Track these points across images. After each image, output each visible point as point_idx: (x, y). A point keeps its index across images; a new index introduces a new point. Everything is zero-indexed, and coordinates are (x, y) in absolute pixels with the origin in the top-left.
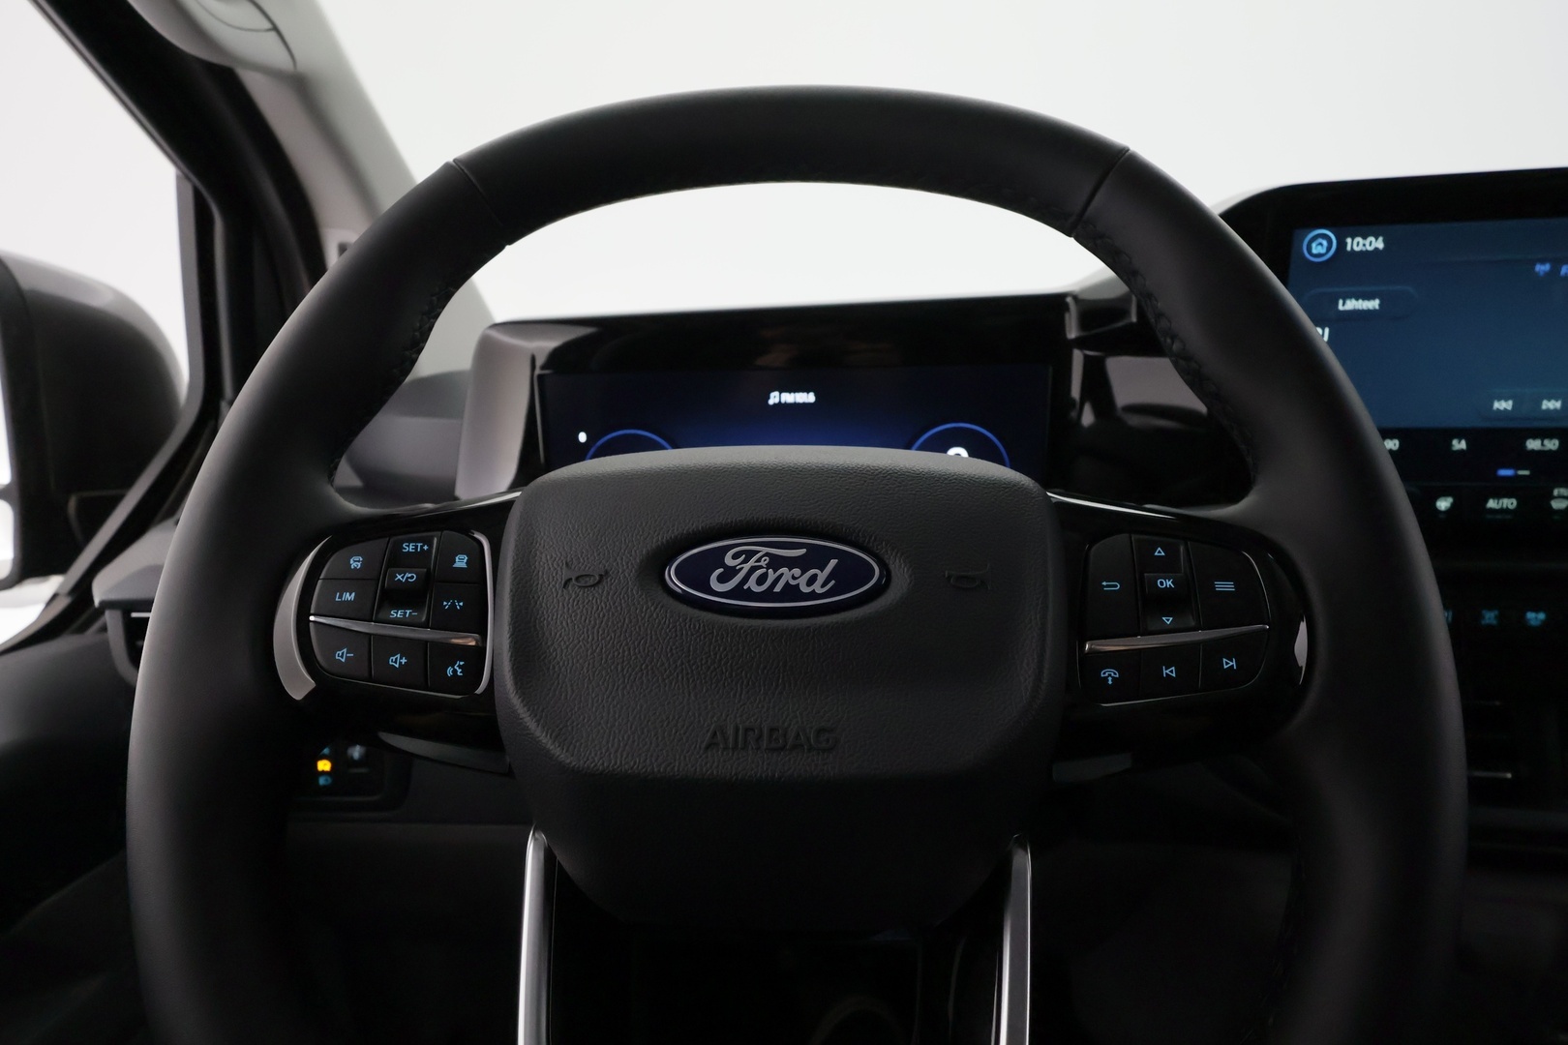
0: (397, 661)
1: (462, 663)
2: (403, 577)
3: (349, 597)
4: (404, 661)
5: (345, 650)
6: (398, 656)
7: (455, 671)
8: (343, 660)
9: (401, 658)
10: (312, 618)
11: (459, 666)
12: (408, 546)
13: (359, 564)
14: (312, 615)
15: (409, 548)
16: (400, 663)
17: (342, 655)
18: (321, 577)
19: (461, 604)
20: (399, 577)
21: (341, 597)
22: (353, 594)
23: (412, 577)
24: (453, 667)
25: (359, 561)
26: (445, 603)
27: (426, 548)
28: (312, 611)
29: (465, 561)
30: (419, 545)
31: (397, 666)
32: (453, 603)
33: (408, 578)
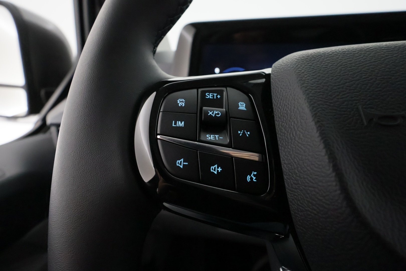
0: (215, 169)
1: (255, 173)
2: (213, 113)
3: (181, 124)
4: (220, 169)
5: (182, 160)
6: (216, 166)
7: (251, 178)
8: (182, 167)
9: (218, 168)
10: (159, 137)
11: (254, 175)
12: (209, 95)
13: (183, 104)
14: (159, 134)
15: (209, 96)
16: (218, 171)
17: (180, 163)
18: (161, 110)
19: (249, 133)
20: (211, 113)
21: (175, 124)
22: (183, 123)
23: (218, 114)
24: (250, 175)
25: (183, 102)
26: (239, 132)
27: (219, 96)
28: (158, 132)
29: (244, 106)
30: (215, 94)
31: (216, 173)
32: (244, 132)
33: (216, 114)
